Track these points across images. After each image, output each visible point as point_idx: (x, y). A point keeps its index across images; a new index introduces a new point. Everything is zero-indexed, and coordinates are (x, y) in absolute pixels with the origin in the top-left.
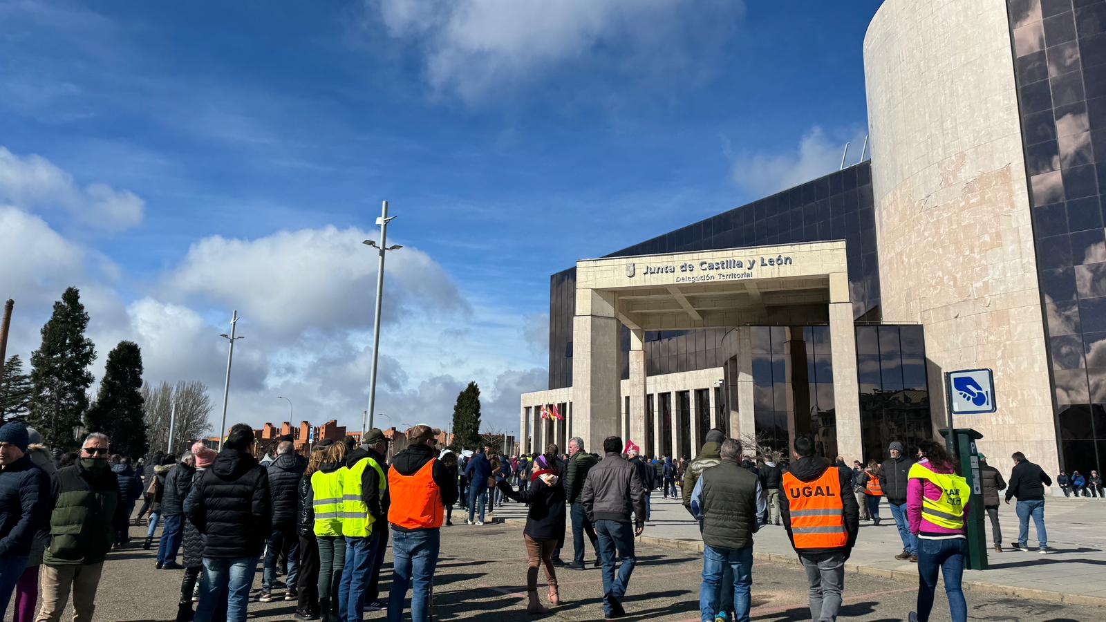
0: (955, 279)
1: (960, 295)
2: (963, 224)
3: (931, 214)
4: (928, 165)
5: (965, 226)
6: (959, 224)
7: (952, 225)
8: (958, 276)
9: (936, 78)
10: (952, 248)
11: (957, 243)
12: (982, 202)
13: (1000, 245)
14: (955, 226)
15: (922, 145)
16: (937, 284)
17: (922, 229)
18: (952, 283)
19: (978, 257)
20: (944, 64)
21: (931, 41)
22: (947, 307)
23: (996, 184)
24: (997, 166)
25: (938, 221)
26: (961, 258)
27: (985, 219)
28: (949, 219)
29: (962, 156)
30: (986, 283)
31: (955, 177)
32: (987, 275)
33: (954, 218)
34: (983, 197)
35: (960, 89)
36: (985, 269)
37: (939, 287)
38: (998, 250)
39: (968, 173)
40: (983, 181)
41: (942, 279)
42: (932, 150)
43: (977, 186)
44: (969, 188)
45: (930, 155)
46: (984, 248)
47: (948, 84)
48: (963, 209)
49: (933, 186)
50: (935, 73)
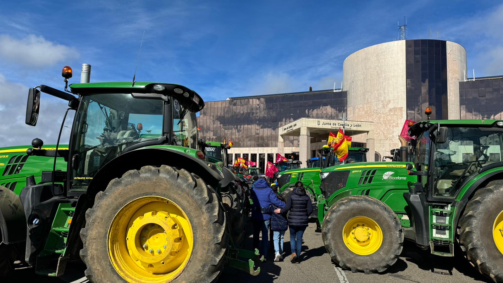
0: (384, 133)
1: (385, 138)
2: (388, 119)
3: (378, 114)
4: (378, 100)
5: (389, 120)
6: (387, 119)
7: (384, 119)
8: (385, 133)
9: (383, 77)
10: (384, 125)
11: (385, 124)
12: (394, 115)
13: (398, 127)
14: (385, 119)
15: (376, 95)
16: (378, 133)
17: (374, 118)
18: (383, 134)
19: (391, 129)
20: (387, 74)
21: (383, 66)
22: (380, 140)
23: (398, 111)
24: (399, 106)
25: (380, 117)
26: (386, 128)
27: (395, 119)
28: (384, 117)
29: (390, 101)
30: (393, 136)
31: (387, 106)
32: (393, 133)
33: (385, 117)
34: (394, 113)
35: (391, 82)
36: (393, 132)
37: (378, 135)
38: (397, 128)
39: (391, 106)
40: (395, 109)
41: (379, 133)
42: (380, 97)
43: (393, 110)
44: (391, 110)
45: (379, 98)
46: (393, 127)
47: (387, 80)
48: (388, 115)
49: (379, 107)
50: (384, 76)
